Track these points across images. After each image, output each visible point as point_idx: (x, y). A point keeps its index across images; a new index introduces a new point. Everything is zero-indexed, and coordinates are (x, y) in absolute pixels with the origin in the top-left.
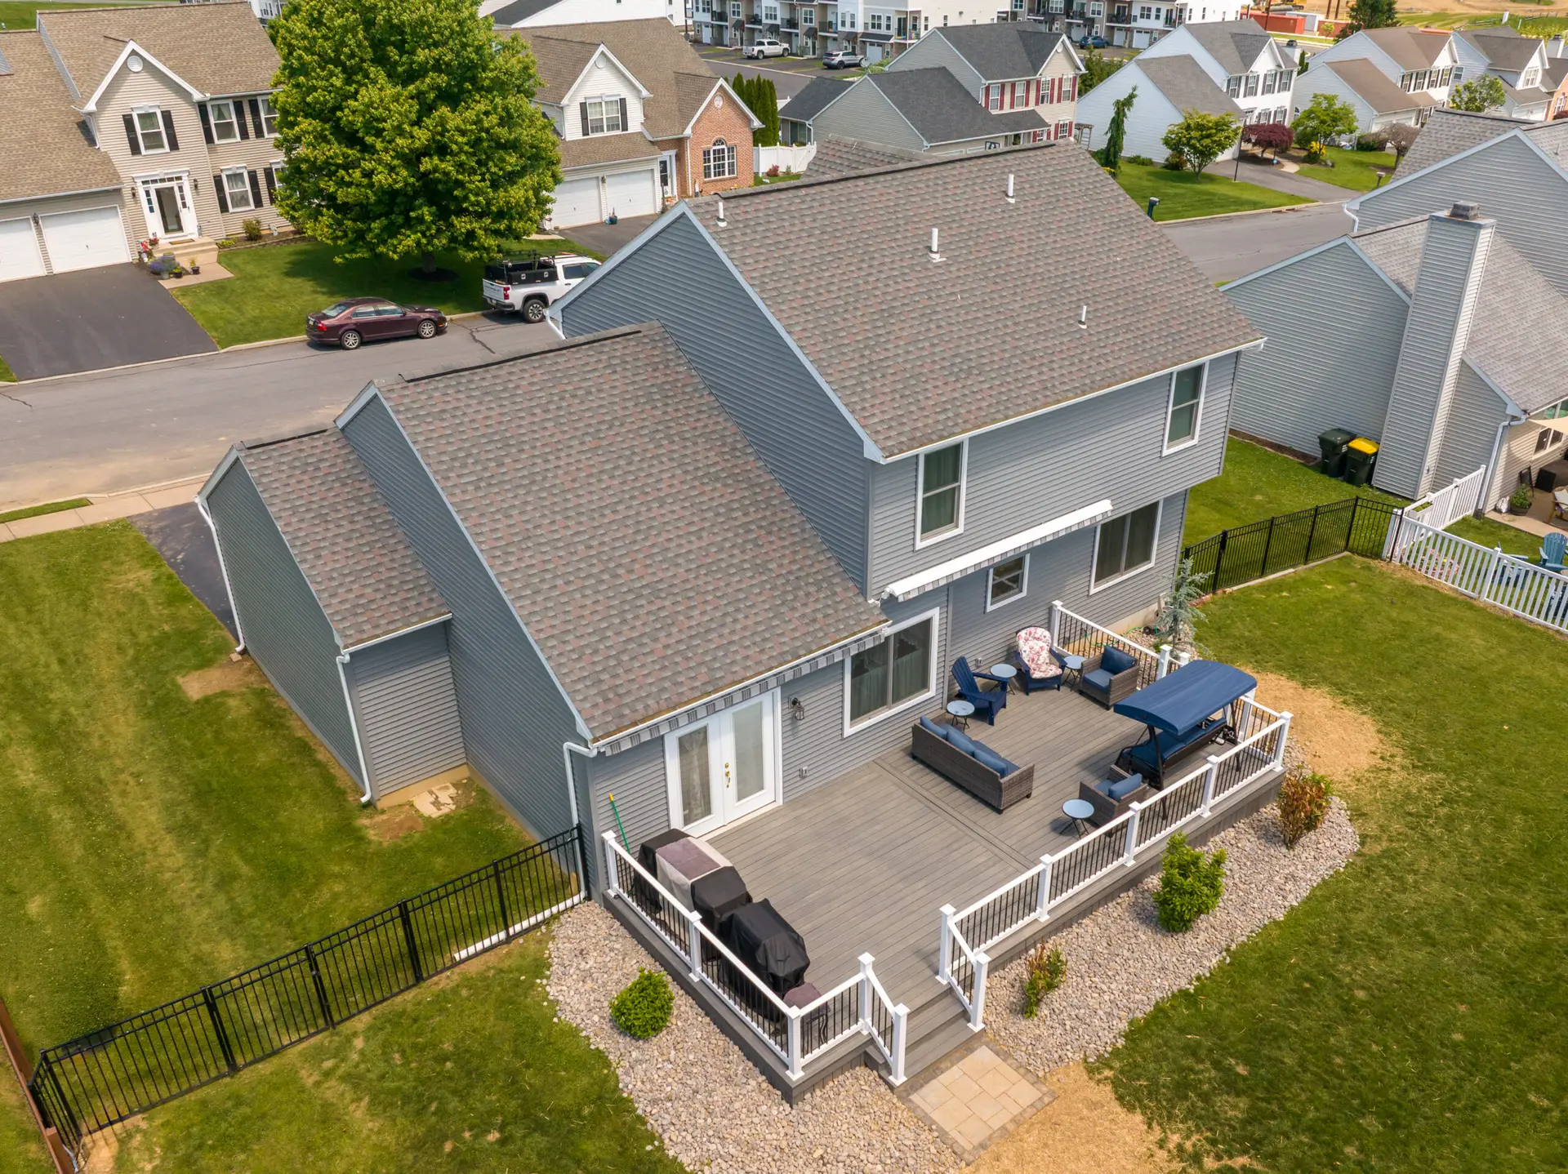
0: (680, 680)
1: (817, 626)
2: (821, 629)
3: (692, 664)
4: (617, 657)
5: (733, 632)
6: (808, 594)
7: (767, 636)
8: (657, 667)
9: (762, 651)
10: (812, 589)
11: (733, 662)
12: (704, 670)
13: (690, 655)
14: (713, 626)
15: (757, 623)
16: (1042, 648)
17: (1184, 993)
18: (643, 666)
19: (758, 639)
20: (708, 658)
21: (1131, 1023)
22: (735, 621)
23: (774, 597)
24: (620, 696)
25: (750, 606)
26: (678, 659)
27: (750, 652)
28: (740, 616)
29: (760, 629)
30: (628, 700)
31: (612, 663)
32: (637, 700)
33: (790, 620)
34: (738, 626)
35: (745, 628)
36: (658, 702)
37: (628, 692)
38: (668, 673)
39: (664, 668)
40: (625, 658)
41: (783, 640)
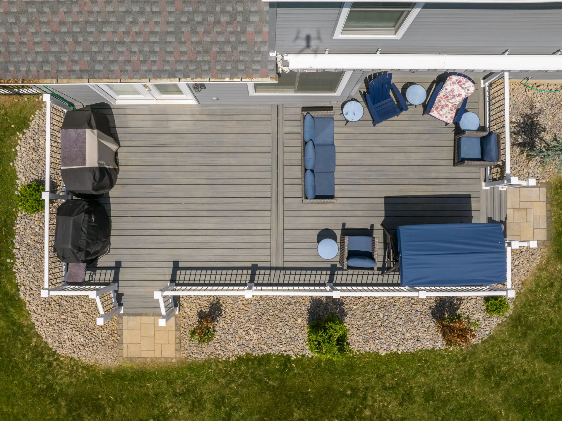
0: (63, 59)
1: (207, 58)
2: (208, 62)
3: (79, 49)
4: (16, 15)
5: (127, 33)
6: (217, 22)
7: (157, 49)
8: (48, 39)
9: (144, 62)
10: (224, 19)
11: (115, 62)
12: (87, 58)
13: (81, 39)
14: (113, 19)
15: (153, 33)
16: (459, 95)
17: (288, 358)
18: (36, 33)
19: (146, 49)
20: (94, 49)
21: (247, 354)
22: (135, 22)
23: (183, 12)
24: (10, 53)
25: (156, 13)
26: (69, 39)
27: (134, 58)
28: (141, 19)
29: (152, 39)
30: (15, 59)
31: (11, 20)
32: (23, 62)
33: (185, 43)
34: (135, 29)
35: (139, 33)
36: (38, 71)
37: (17, 53)
38: (55, 49)
39: (53, 42)
40: (24, 20)
41: (168, 59)
